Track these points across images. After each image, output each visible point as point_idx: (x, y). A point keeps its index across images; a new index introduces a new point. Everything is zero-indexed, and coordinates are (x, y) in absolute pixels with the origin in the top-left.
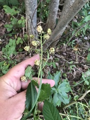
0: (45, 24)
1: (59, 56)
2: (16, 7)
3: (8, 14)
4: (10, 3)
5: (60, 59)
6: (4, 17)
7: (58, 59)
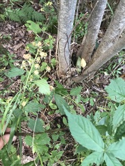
0: (78, 45)
1: (98, 89)
2: (41, 24)
3: (30, 32)
4: (33, 17)
5: (100, 93)
6: (25, 35)
7: (97, 94)
